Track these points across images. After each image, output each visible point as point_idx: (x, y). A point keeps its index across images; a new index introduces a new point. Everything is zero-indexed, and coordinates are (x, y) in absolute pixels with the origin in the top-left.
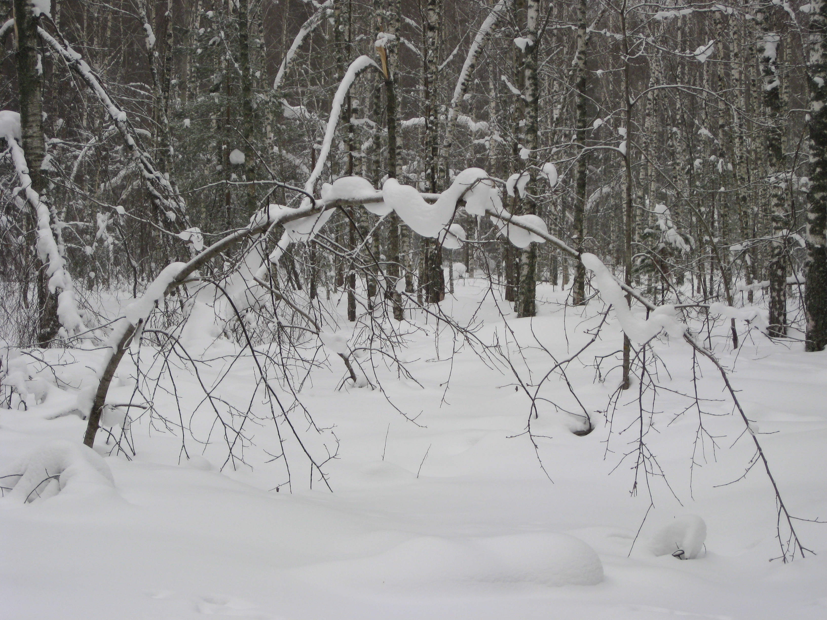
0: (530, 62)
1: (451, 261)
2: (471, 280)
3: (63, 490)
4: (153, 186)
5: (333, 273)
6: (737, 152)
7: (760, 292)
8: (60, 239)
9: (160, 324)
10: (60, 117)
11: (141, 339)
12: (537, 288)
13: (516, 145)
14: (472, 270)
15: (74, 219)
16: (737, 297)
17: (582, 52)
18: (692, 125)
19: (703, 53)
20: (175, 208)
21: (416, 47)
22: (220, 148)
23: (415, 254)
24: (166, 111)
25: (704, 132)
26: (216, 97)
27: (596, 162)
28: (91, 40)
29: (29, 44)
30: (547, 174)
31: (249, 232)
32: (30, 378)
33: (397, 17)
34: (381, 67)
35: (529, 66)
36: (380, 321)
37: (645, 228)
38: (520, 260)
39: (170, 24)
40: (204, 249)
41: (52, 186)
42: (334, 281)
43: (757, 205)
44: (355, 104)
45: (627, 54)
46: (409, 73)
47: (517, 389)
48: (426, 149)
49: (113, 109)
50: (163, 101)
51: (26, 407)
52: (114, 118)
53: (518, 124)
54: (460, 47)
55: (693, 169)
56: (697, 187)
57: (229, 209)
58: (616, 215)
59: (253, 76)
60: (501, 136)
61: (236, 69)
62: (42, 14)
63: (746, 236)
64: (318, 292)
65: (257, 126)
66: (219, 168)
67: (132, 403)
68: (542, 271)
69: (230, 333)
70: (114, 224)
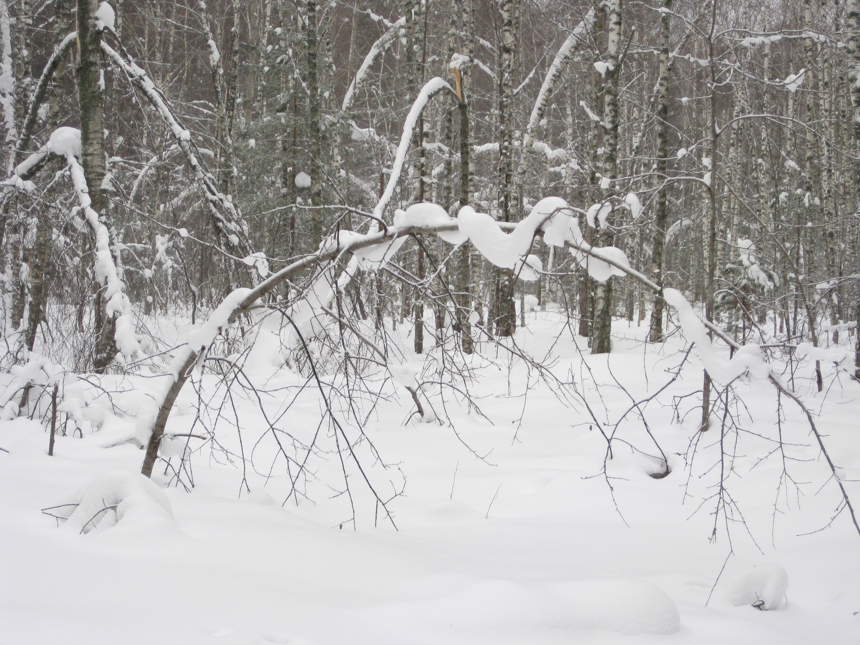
0: (610, 88)
1: (523, 293)
2: (544, 313)
3: (121, 521)
4: (216, 207)
5: (399, 303)
6: (825, 186)
7: (846, 333)
8: (119, 261)
9: (220, 351)
10: (120, 134)
11: (204, 366)
12: (612, 323)
13: (594, 173)
14: (544, 303)
15: (132, 241)
16: (822, 338)
17: (664, 79)
18: (778, 156)
19: (794, 81)
20: (239, 232)
21: (492, 70)
22: (285, 170)
23: (485, 285)
24: (230, 130)
25: (791, 164)
26: (283, 117)
27: (677, 194)
28: (153, 54)
29: (92, 59)
30: (630, 205)
31: (318, 258)
32: (87, 405)
33: (471, 38)
34: (455, 89)
35: (609, 92)
36: (451, 353)
37: (726, 264)
38: (595, 293)
39: (237, 40)
40: (269, 276)
41: (112, 206)
42: (400, 311)
43: (844, 242)
44: (426, 127)
45: (714, 81)
46: (483, 96)
47: (591, 428)
48: (500, 176)
49: (177, 128)
50: (227, 120)
51: (81, 434)
52: (177, 137)
53: (596, 152)
54: (536, 71)
55: (778, 202)
56: (782, 221)
57: (293, 233)
58: (696, 250)
59: (321, 96)
60: (578, 164)
61: (304, 89)
62: (106, 28)
63: (831, 274)
64: (384, 322)
65: (324, 148)
66: (284, 191)
67: (192, 433)
68: (618, 306)
69: (292, 363)
70: (173, 246)
